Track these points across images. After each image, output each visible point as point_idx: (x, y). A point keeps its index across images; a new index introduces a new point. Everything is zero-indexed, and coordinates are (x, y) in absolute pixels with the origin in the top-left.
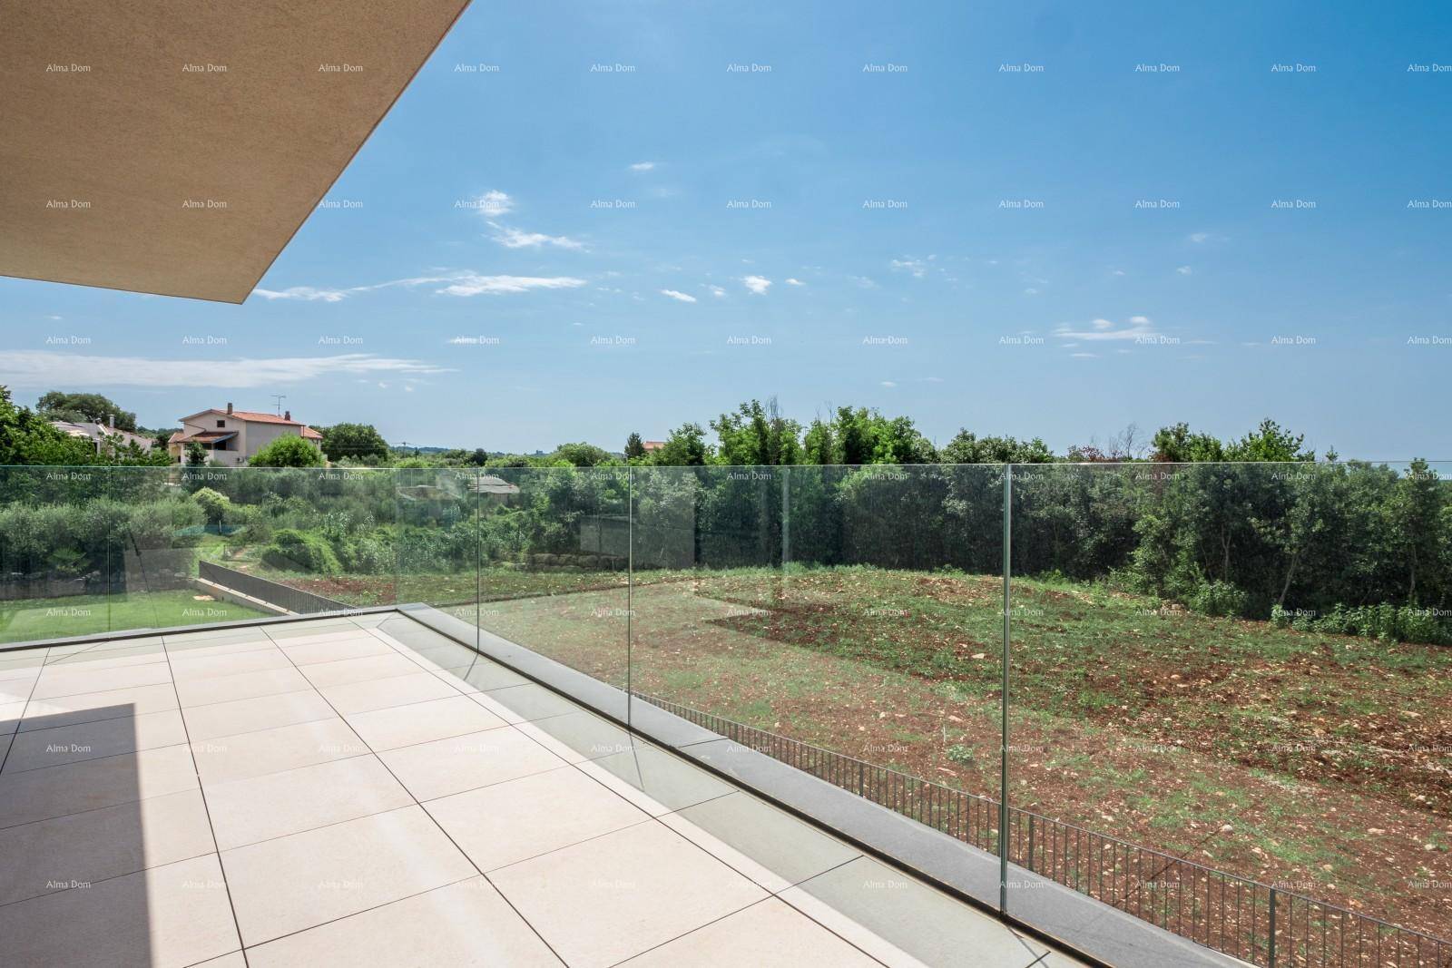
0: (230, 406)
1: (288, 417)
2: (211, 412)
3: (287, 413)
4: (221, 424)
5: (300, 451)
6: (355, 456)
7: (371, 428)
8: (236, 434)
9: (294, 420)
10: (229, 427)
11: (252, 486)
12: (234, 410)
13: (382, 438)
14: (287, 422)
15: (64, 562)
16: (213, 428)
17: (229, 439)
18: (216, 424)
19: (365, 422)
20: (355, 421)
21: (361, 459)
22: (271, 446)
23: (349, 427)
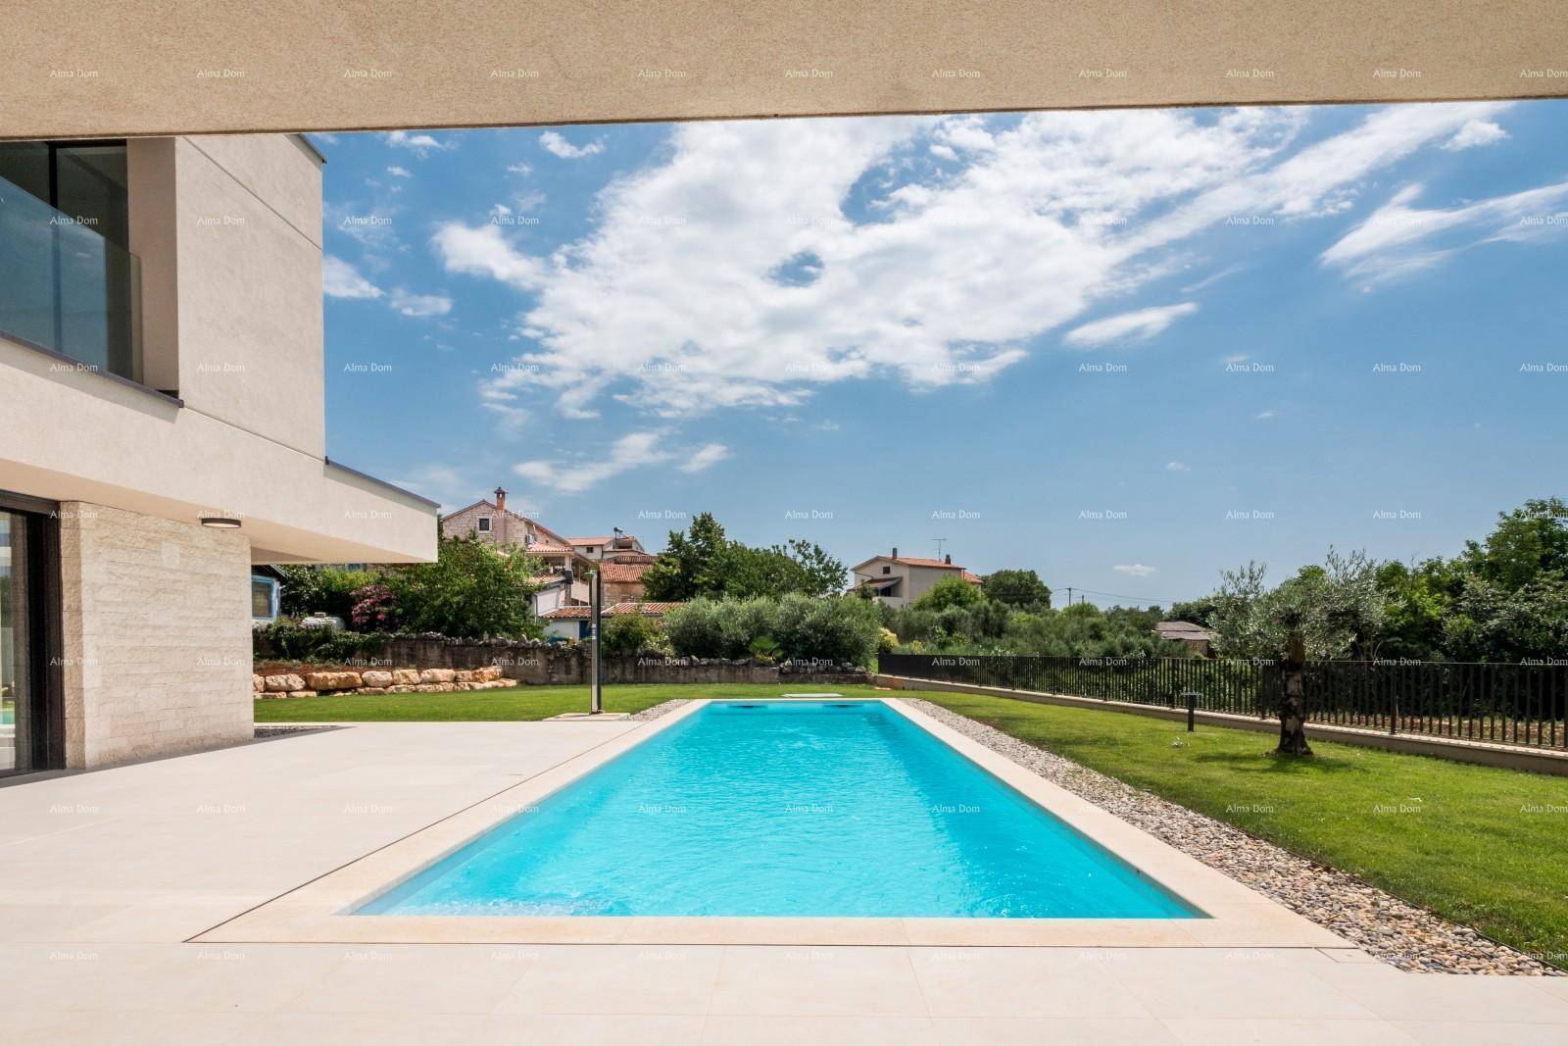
0: (895, 551)
1: (948, 561)
2: (877, 559)
3: (948, 556)
4: (887, 570)
5: (963, 591)
6: (1017, 604)
7: (1032, 574)
8: (900, 580)
9: (953, 564)
10: (894, 573)
11: (916, 625)
12: (899, 555)
13: (1045, 585)
14: (948, 566)
15: (763, 651)
16: (880, 575)
17: (894, 585)
18: (882, 571)
19: (1026, 569)
20: (1015, 568)
21: (1022, 607)
22: (932, 588)
23: (1008, 574)
